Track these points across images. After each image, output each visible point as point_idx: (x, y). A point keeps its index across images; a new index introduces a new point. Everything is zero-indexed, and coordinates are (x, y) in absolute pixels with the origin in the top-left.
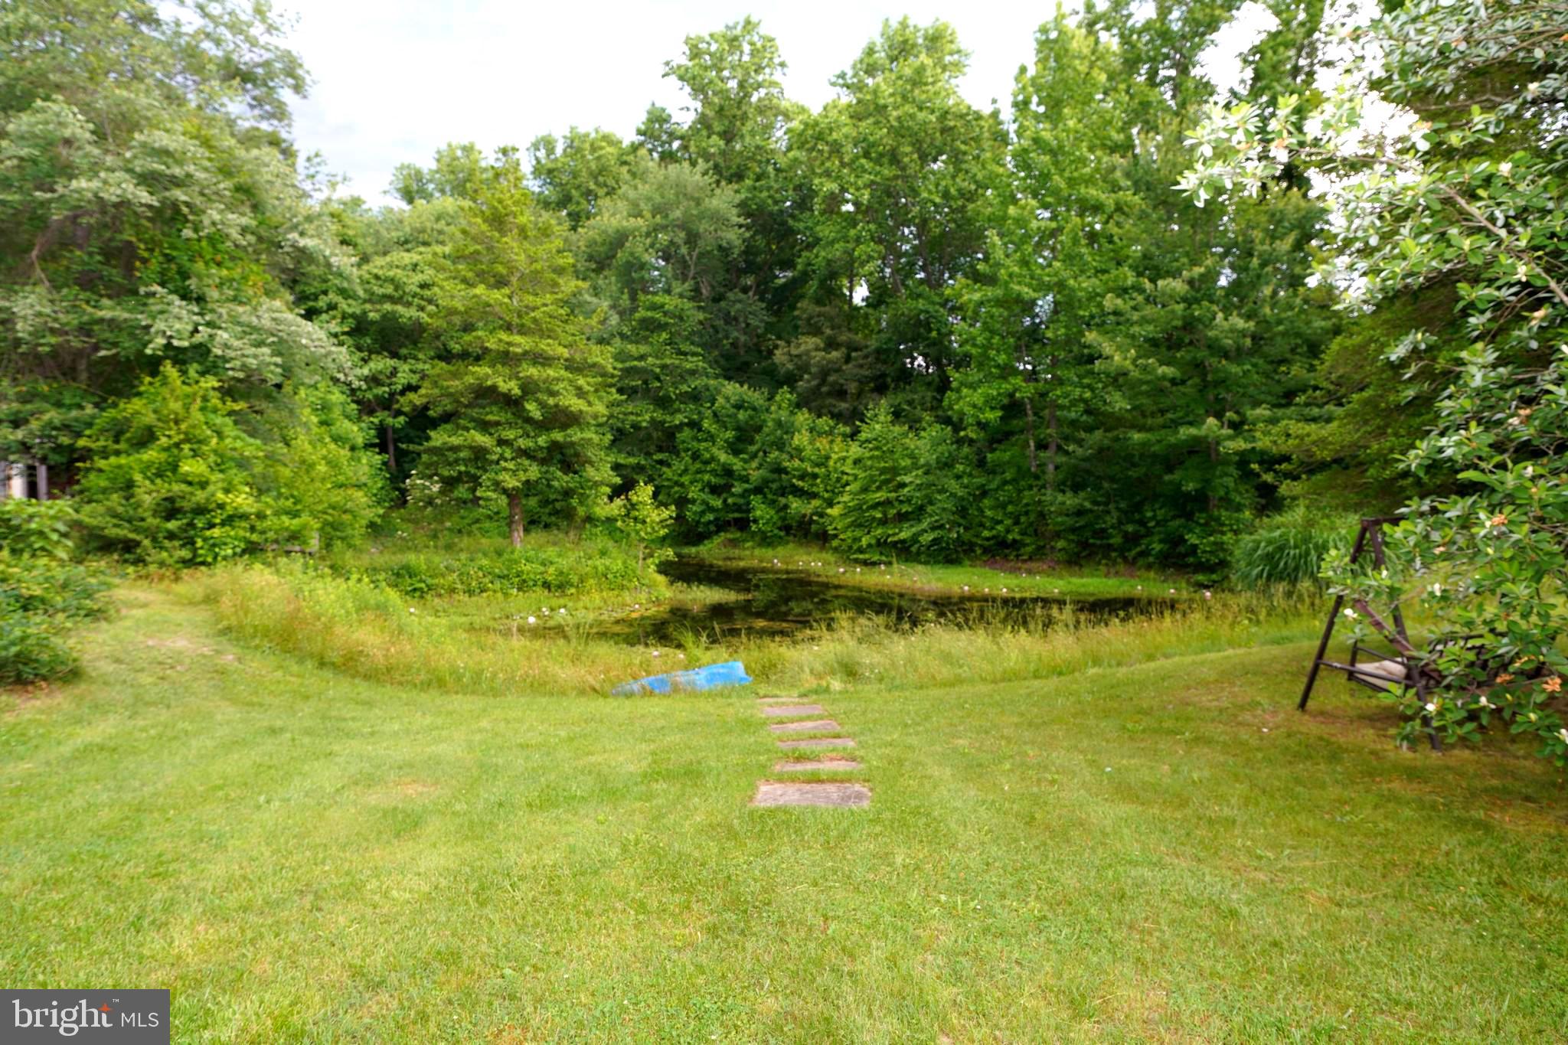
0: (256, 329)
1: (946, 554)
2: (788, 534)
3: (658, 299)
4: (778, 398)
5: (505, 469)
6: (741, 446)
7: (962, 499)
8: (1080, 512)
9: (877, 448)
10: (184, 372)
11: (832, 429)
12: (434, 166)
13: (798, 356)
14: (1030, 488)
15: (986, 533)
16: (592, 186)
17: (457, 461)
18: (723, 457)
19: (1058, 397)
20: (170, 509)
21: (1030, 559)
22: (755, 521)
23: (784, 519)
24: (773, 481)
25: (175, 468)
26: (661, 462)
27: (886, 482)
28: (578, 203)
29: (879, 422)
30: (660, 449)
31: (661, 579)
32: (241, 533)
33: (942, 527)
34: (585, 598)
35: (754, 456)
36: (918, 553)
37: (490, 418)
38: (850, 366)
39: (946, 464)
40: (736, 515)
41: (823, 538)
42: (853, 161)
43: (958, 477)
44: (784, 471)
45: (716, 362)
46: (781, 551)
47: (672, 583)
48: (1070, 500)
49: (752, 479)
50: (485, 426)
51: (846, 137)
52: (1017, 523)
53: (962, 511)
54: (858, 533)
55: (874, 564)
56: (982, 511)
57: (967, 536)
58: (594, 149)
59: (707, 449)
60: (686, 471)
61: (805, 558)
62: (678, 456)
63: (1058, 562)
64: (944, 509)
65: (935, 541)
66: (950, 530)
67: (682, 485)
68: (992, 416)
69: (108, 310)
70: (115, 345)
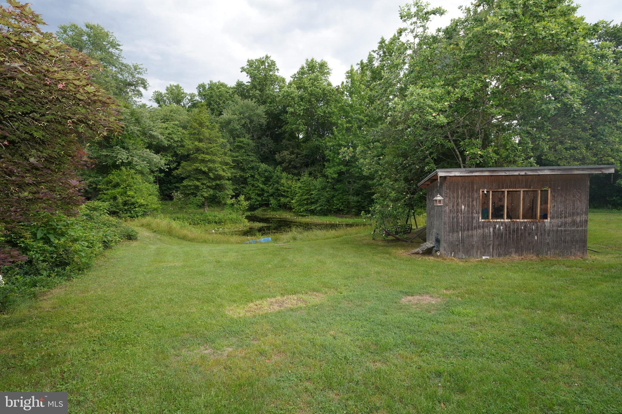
0: (142, 157)
1: (325, 213)
2: (280, 208)
3: (241, 139)
4: (277, 169)
5: (204, 191)
6: (266, 182)
7: (328, 198)
8: (358, 202)
9: (305, 184)
10: (126, 168)
11: (293, 178)
12: (166, 92)
13: (283, 157)
14: (346, 195)
15: (335, 207)
16: (218, 100)
17: (190, 189)
18: (261, 186)
19: (352, 171)
20: (125, 203)
21: (346, 214)
22: (271, 204)
23: (279, 203)
24: (276, 193)
25: (126, 193)
26: (243, 187)
27: (308, 193)
28: (214, 105)
29: (305, 177)
30: (243, 183)
31: (246, 220)
32: (143, 209)
33: (322, 206)
34: (226, 226)
35: (270, 185)
36: (316, 213)
37: (200, 177)
38: (298, 159)
39: (324, 189)
40: (265, 202)
41: (290, 209)
42: (298, 102)
43: (327, 192)
44: (279, 190)
45: (259, 158)
46: (278, 212)
47: (249, 222)
48: (355, 198)
49: (270, 192)
50: (198, 180)
51: (296, 96)
52: (343, 204)
53: (328, 201)
54: (300, 207)
55: (304, 216)
56: (333, 201)
57: (329, 208)
58: (218, 88)
59: (256, 184)
60: (250, 190)
61: (285, 214)
62: (248, 185)
63: (353, 215)
64: (323, 201)
65: (321, 209)
66: (325, 206)
67: (249, 194)
68: (335, 176)
69: (104, 152)
70: (106, 161)
